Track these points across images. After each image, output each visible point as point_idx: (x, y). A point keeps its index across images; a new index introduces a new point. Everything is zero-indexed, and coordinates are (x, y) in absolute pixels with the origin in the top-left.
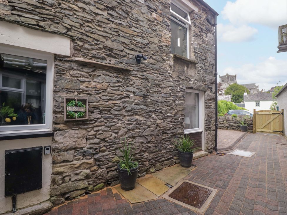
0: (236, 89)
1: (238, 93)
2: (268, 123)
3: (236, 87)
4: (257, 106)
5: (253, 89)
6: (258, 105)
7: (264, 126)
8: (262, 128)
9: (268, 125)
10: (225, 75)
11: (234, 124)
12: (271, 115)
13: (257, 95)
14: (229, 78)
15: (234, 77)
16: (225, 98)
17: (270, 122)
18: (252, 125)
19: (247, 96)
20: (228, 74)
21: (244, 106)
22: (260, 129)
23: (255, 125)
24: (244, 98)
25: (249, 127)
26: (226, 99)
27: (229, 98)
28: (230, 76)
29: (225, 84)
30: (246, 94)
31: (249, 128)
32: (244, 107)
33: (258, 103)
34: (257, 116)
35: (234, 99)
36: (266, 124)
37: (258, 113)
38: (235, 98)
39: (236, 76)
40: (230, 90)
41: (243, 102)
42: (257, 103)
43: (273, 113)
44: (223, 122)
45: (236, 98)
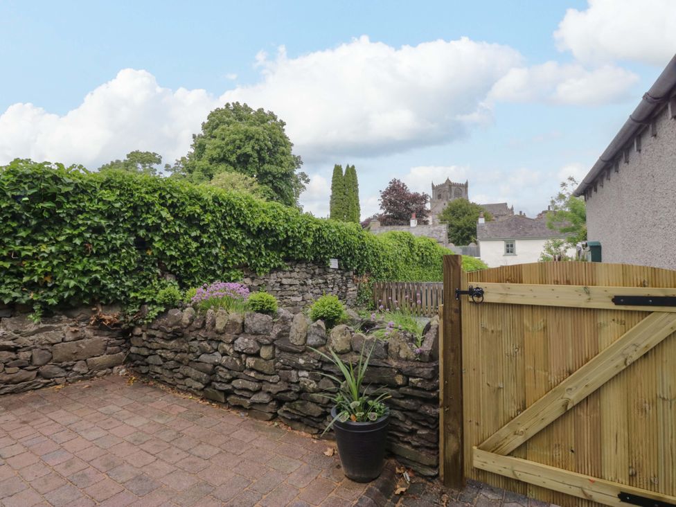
0: (464, 214)
1: (467, 223)
2: (574, 397)
3: (463, 208)
4: (508, 252)
5: (502, 216)
6: (510, 250)
7: (530, 425)
8: (521, 451)
9: (570, 421)
10: (444, 182)
11: (313, 385)
12: (602, 319)
13: (509, 225)
14: (453, 191)
15: (464, 190)
16: (432, 233)
17: (597, 393)
18: (435, 401)
19: (486, 228)
20: (450, 182)
21: (477, 253)
22: (495, 449)
23: (457, 409)
24: (478, 232)
25: (408, 426)
26: (434, 235)
27: (441, 231)
28: (455, 185)
29: (443, 203)
30: (481, 221)
31: (413, 432)
32: (479, 255)
33: (512, 246)
34: (471, 320)
35: (459, 237)
36: (551, 411)
37: (480, 293)
38: (462, 234)
39: (466, 186)
40: (450, 214)
41: (476, 243)
42: (508, 246)
43: (617, 300)
44: (257, 355)
45: (464, 235)
